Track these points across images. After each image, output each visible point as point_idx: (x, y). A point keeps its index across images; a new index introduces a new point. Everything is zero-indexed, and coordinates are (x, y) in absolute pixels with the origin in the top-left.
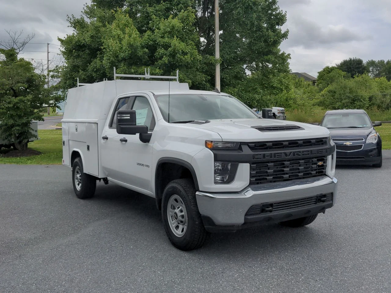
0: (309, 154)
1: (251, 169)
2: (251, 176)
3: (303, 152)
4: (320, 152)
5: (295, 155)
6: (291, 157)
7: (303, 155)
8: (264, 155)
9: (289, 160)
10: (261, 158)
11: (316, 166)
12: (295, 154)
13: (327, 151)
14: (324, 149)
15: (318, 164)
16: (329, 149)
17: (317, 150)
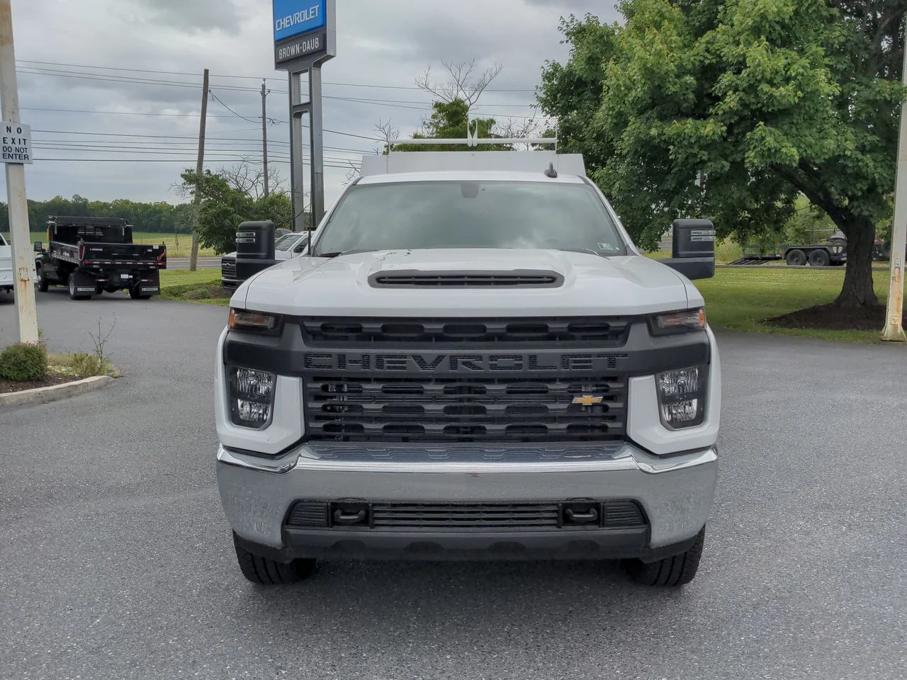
0: (519, 366)
1: (307, 395)
2: (308, 415)
3: (492, 357)
4: (575, 362)
5: (460, 366)
6: (443, 368)
7: (493, 367)
8: (342, 359)
9: (440, 381)
10: (330, 367)
11: (564, 406)
12: (458, 362)
13: (612, 363)
14: (599, 355)
15: (577, 400)
16: (626, 355)
17: (564, 356)
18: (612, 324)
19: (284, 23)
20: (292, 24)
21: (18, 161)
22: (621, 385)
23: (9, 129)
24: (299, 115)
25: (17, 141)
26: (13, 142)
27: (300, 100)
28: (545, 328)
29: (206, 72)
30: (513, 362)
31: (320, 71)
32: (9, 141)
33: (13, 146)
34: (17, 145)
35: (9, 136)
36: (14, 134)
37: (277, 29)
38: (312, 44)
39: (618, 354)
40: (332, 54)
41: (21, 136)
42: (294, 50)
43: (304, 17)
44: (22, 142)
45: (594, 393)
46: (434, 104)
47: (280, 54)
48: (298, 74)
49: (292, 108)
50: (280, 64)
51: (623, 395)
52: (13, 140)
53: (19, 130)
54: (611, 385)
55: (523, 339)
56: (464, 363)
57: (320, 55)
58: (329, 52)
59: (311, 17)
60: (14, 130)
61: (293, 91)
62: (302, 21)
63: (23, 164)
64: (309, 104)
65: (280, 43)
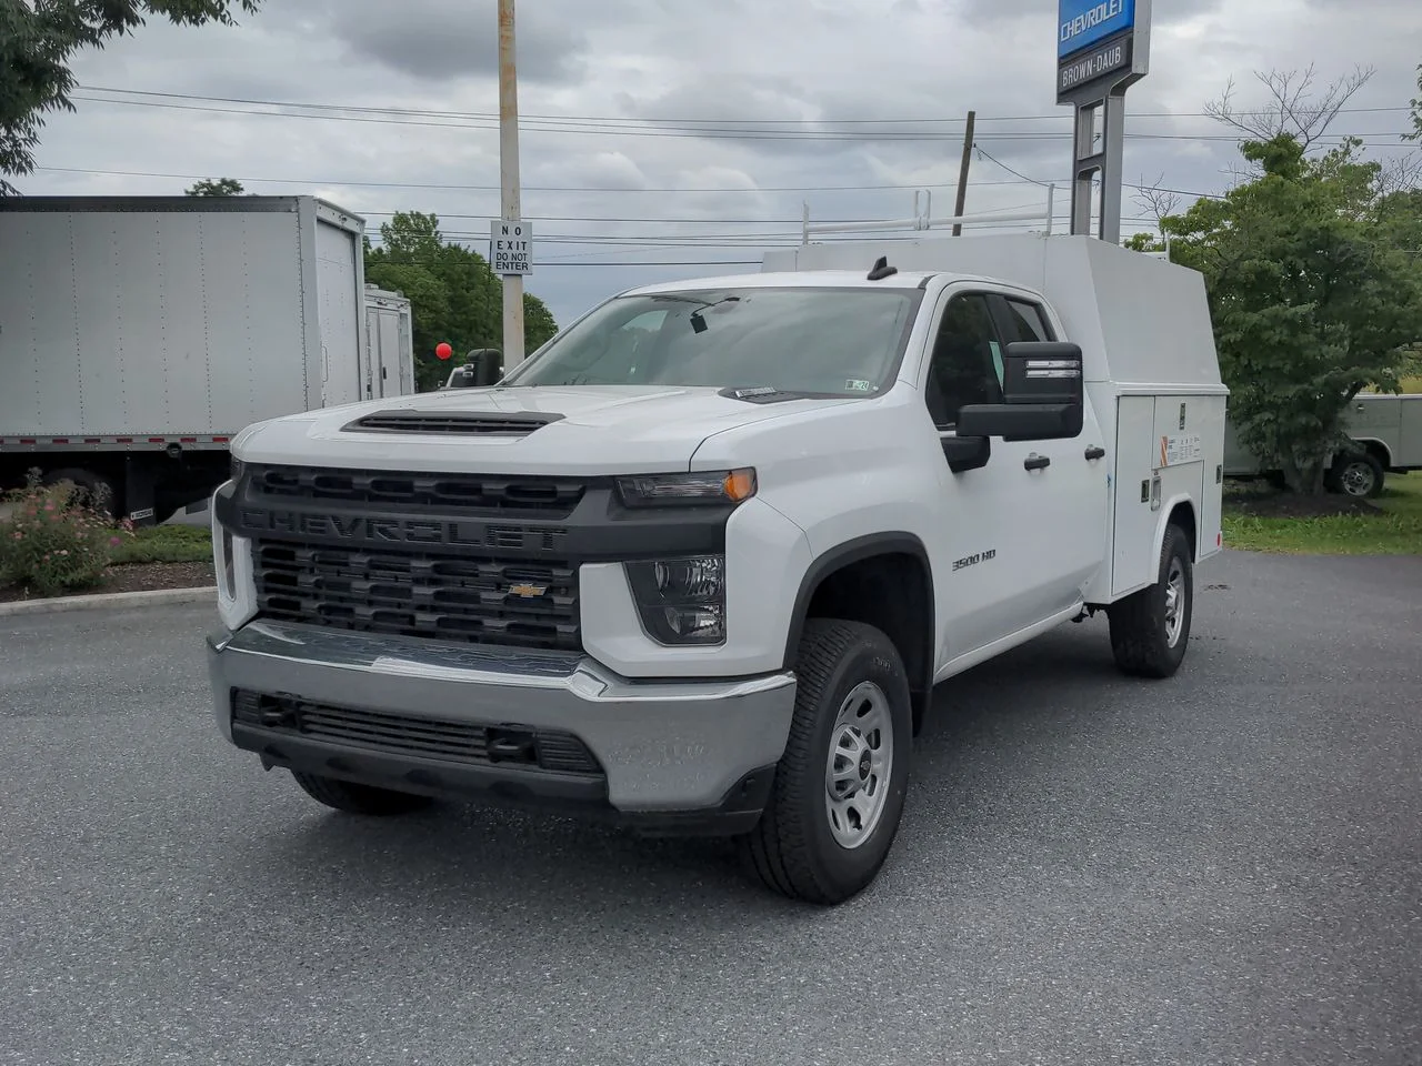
4: (502, 536)
5: (376, 532)
12: (374, 529)
13: (547, 541)
14: (532, 529)
15: (515, 589)
16: (564, 531)
17: (489, 527)
18: (561, 488)
19: (1074, 29)
20: (1084, 28)
21: (515, 272)
22: (569, 573)
23: (505, 230)
24: (1086, 175)
25: (514, 246)
26: (510, 247)
27: (1090, 150)
28: (479, 490)
29: (971, 115)
30: (432, 531)
31: (1122, 101)
32: (505, 245)
33: (510, 252)
34: (514, 251)
35: (505, 239)
36: (512, 237)
37: (1063, 40)
38: (1111, 58)
39: (555, 530)
40: (1140, 71)
41: (520, 239)
42: (1085, 70)
43: (1101, 16)
44: (521, 245)
45: (536, 582)
46: (1242, 144)
47: (1065, 78)
48: (1091, 107)
49: (1077, 163)
50: (1064, 95)
51: (573, 586)
52: (510, 244)
53: (518, 231)
54: (557, 572)
55: (459, 503)
56: (380, 530)
57: (1123, 76)
58: (1135, 69)
59: (1112, 14)
60: (512, 230)
61: (1080, 135)
62: (1097, 22)
63: (520, 275)
64: (1102, 155)
65: (1065, 60)
